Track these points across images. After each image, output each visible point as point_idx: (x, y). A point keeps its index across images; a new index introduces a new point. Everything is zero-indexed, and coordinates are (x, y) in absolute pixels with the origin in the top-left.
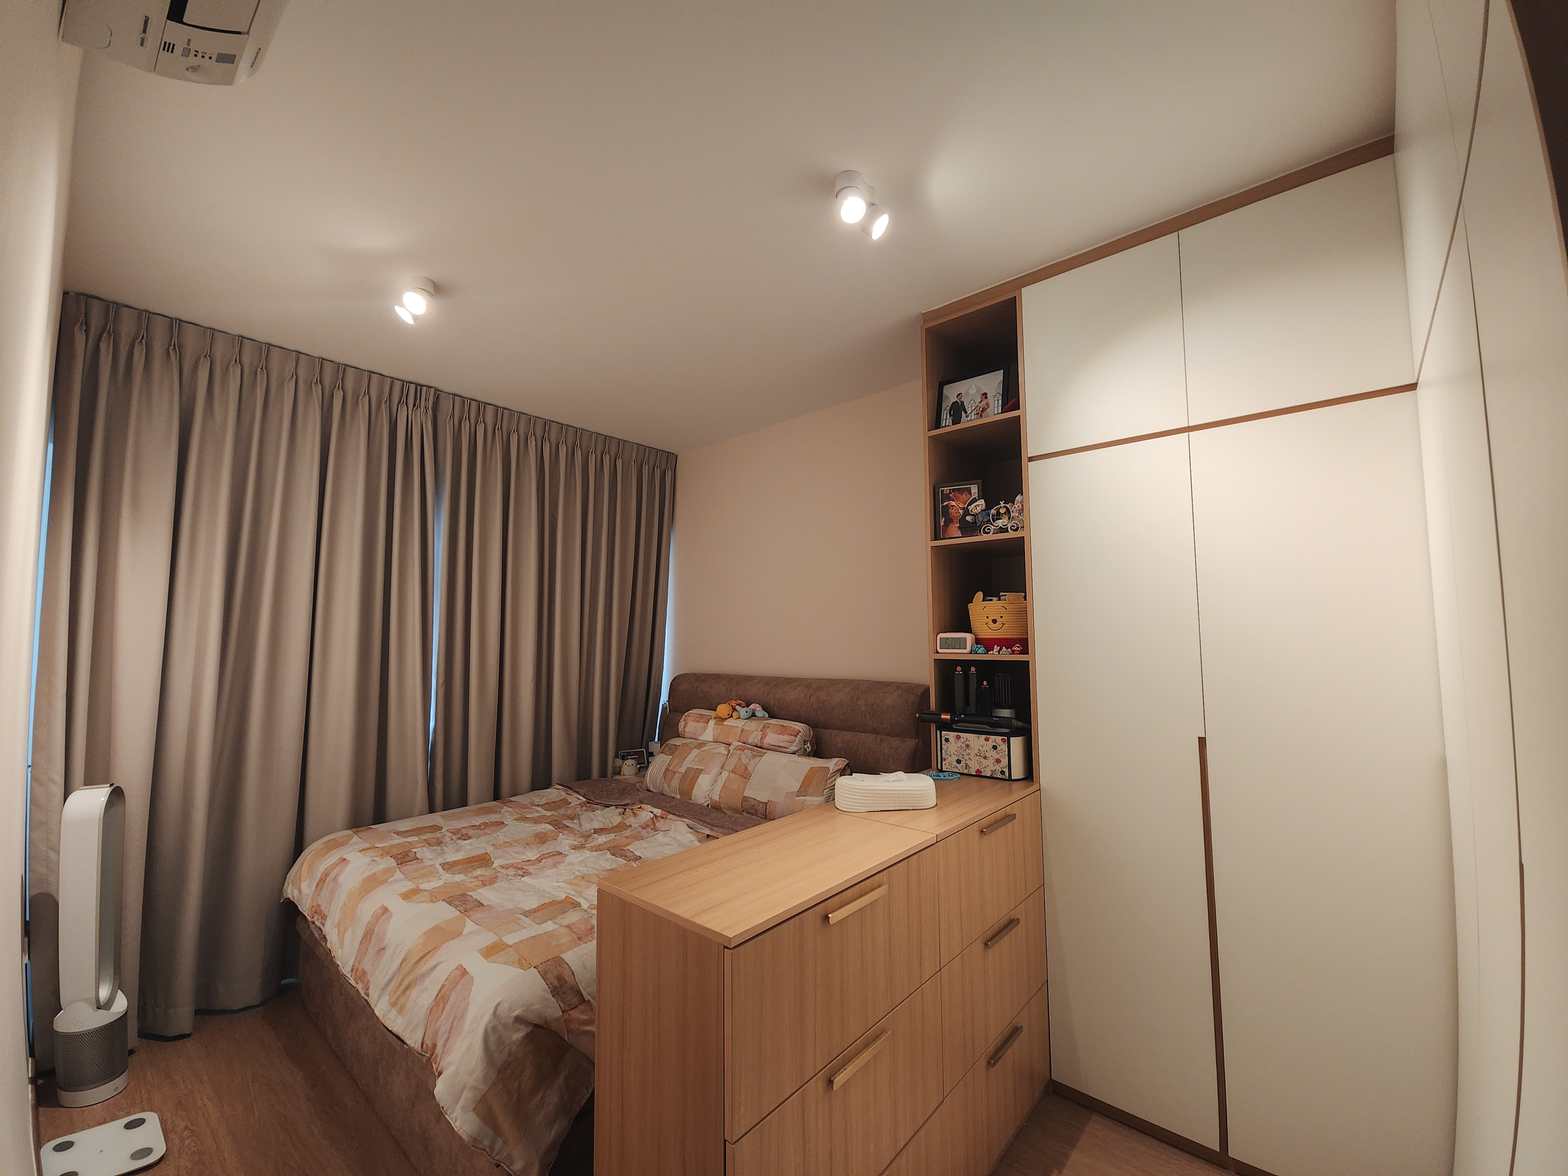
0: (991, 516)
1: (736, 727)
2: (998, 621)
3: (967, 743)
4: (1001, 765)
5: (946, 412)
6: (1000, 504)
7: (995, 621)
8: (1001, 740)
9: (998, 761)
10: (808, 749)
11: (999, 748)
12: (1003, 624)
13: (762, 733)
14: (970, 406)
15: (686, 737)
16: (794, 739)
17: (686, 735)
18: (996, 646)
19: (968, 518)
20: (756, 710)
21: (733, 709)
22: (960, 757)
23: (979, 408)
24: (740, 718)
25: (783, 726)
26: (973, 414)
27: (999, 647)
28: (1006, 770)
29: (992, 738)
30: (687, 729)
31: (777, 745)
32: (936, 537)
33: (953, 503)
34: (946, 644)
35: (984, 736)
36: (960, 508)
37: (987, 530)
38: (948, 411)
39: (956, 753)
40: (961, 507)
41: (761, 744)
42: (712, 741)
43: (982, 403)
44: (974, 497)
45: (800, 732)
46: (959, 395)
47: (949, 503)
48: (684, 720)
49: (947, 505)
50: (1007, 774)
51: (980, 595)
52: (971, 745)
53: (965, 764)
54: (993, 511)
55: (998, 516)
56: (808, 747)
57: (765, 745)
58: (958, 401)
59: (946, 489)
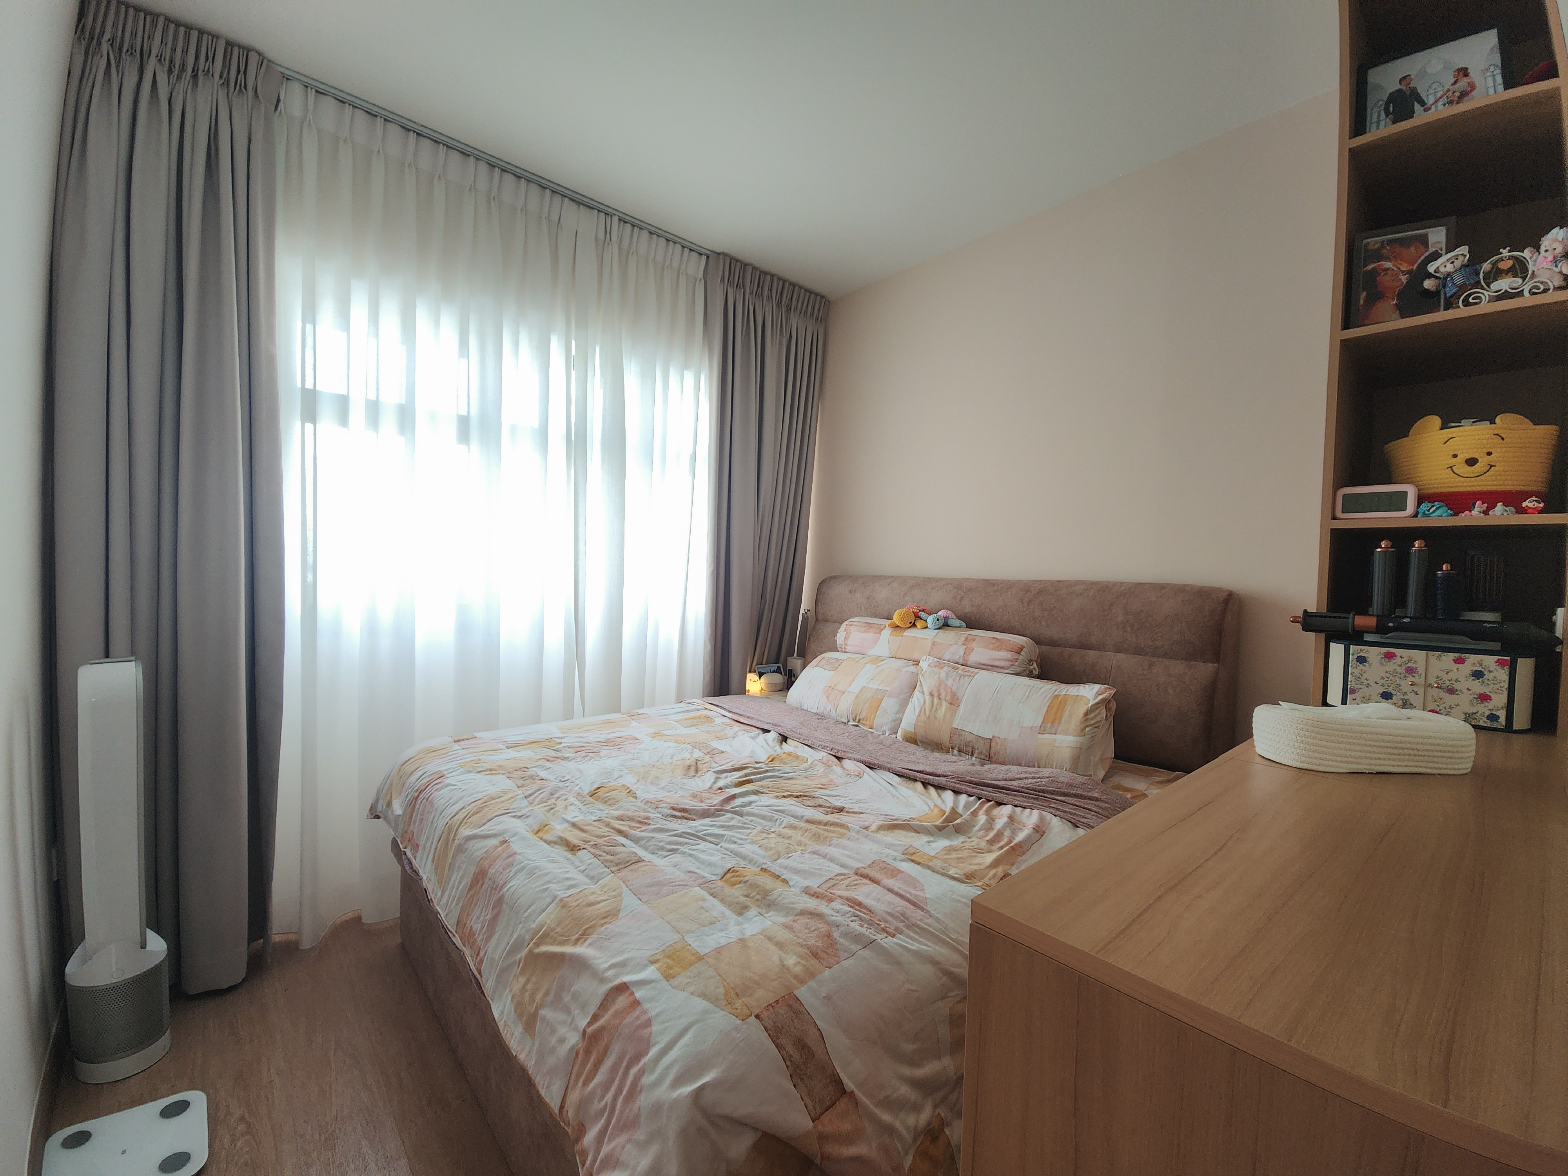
0: (1482, 275)
1: (925, 639)
2: (1480, 461)
3: (1409, 665)
4: (1491, 705)
5: (1376, 109)
6: (1501, 253)
7: (1472, 462)
8: (1496, 662)
9: (1484, 698)
10: (1034, 671)
11: (1487, 675)
12: (1492, 466)
13: (965, 647)
14: (1431, 91)
15: (847, 650)
16: (1016, 657)
17: (848, 649)
18: (1478, 503)
19: (1428, 284)
20: (949, 618)
21: (916, 617)
22: (1391, 688)
23: (1454, 93)
24: (927, 627)
25: (996, 638)
26: (1440, 103)
27: (1486, 505)
28: (1502, 714)
29: (1473, 658)
30: (849, 642)
31: (991, 664)
32: (1347, 324)
33: (1388, 265)
34: (1353, 504)
35: (1452, 656)
36: (1403, 272)
37: (1473, 299)
38: (1382, 108)
39: (1383, 681)
40: (1403, 269)
41: (965, 662)
42: (888, 655)
43: (1457, 85)
44: (1434, 250)
45: (1024, 647)
46: (1404, 78)
47: (1379, 266)
48: (845, 630)
49: (1374, 269)
50: (1502, 720)
51: (1436, 421)
52: (1418, 670)
53: (1403, 700)
54: (1486, 266)
55: (1496, 274)
56: (1034, 668)
57: (969, 664)
58: (1404, 88)
59: (1374, 242)
